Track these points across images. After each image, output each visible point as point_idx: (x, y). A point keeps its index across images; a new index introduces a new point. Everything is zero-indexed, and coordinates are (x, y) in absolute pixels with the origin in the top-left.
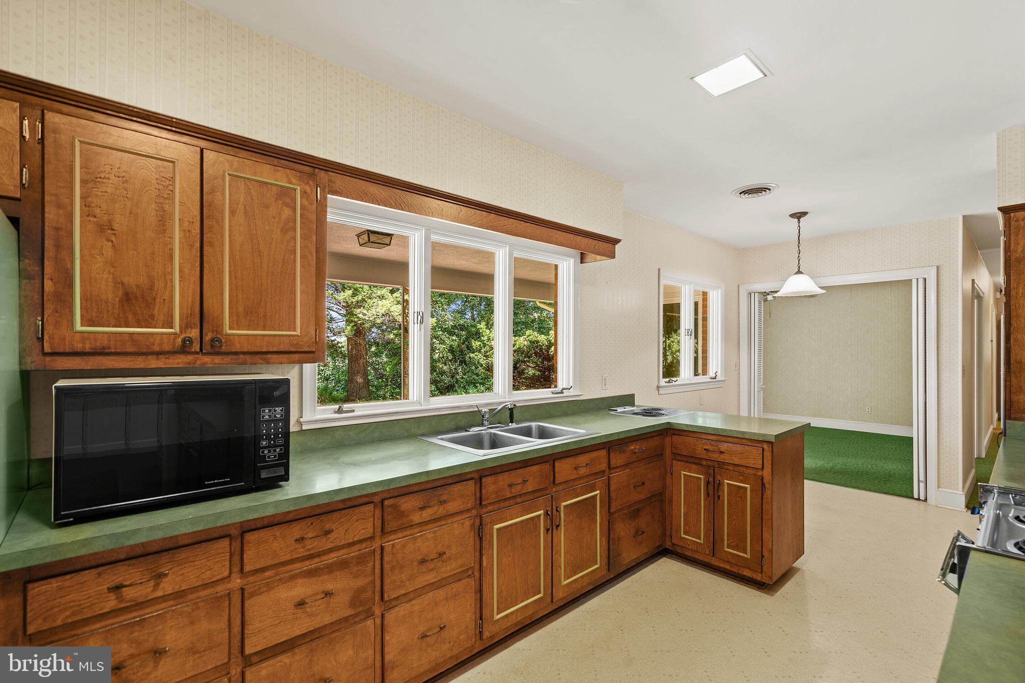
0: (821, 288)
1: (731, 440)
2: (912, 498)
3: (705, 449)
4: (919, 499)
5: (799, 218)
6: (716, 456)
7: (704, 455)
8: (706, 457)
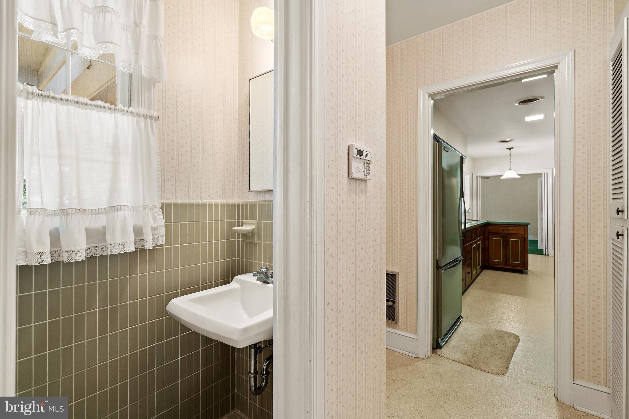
0: (519, 175)
1: (512, 226)
2: (543, 254)
3: (502, 230)
4: (545, 255)
5: (510, 150)
6: (507, 231)
7: (502, 232)
8: (503, 232)
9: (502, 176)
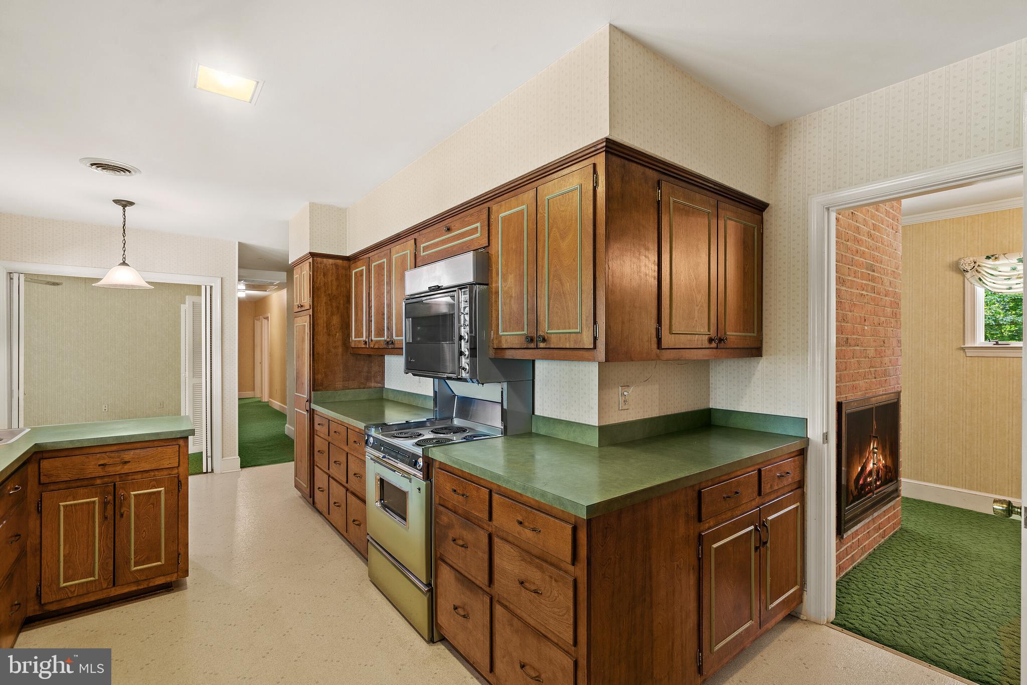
0: (149, 283)
1: (139, 445)
2: (202, 473)
3: (99, 465)
4: (207, 472)
5: (124, 206)
6: (118, 468)
7: (100, 472)
8: (102, 474)
9: (98, 280)
